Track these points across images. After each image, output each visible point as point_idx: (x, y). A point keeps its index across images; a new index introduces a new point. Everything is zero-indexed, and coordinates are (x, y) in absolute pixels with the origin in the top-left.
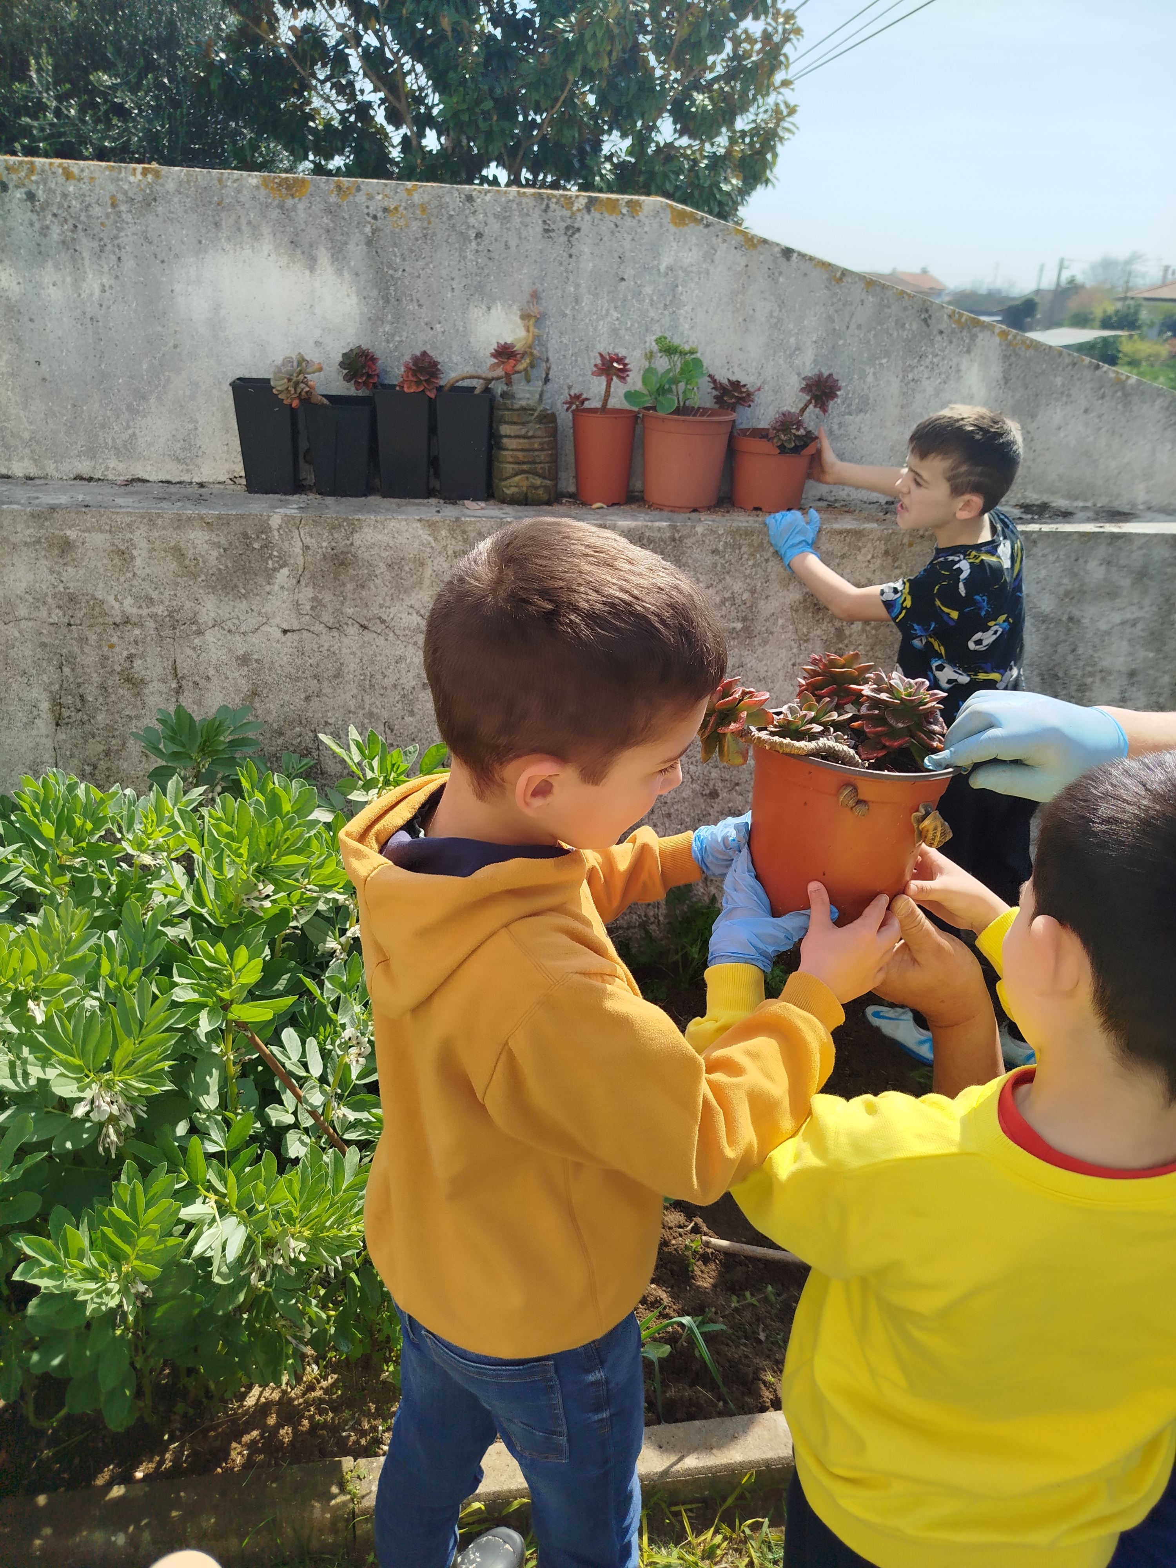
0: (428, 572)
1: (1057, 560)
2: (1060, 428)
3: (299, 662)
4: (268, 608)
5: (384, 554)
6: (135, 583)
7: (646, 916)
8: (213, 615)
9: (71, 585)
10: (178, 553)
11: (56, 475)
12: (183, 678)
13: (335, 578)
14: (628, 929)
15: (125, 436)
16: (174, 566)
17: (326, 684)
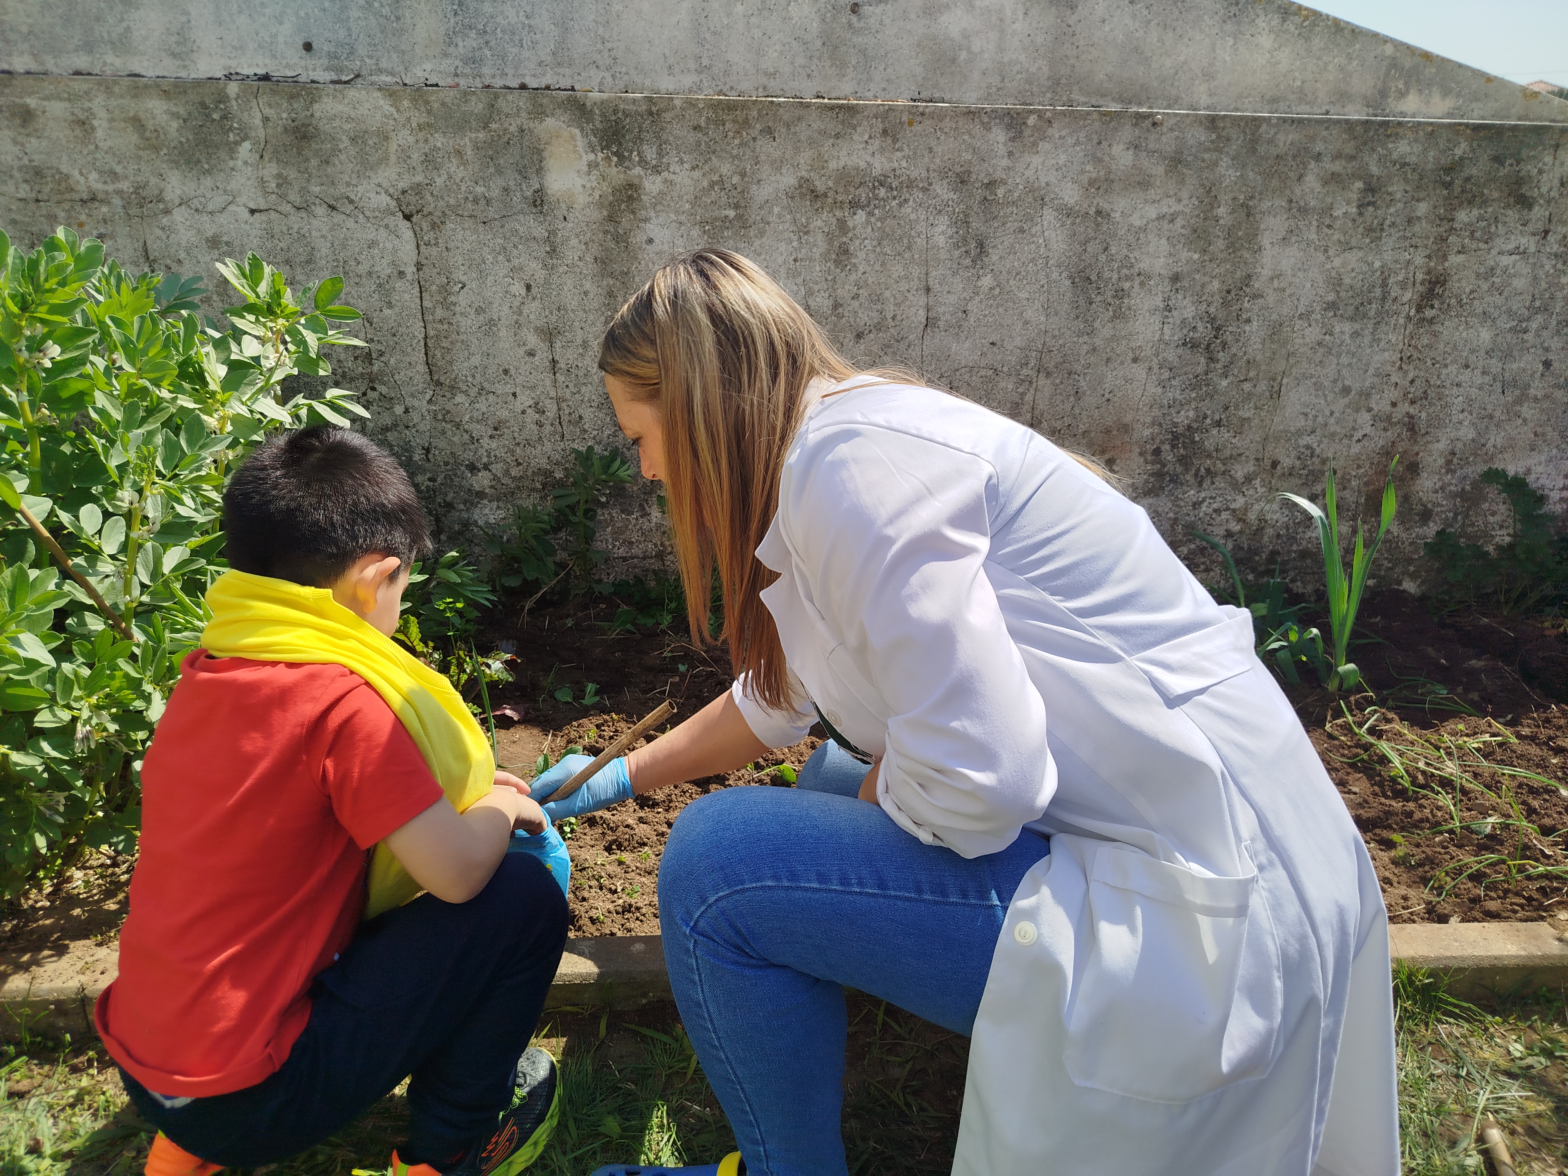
0: (393, 147)
1: (1077, 143)
2: (1104, 21)
3: (269, 245)
4: (233, 186)
5: (347, 127)
6: (98, 156)
7: (662, 545)
8: (178, 192)
9: (35, 157)
10: (137, 123)
11: (56, 71)
12: (154, 261)
13: (299, 153)
14: (644, 558)
15: (120, 29)
16: (134, 138)
17: (299, 270)
